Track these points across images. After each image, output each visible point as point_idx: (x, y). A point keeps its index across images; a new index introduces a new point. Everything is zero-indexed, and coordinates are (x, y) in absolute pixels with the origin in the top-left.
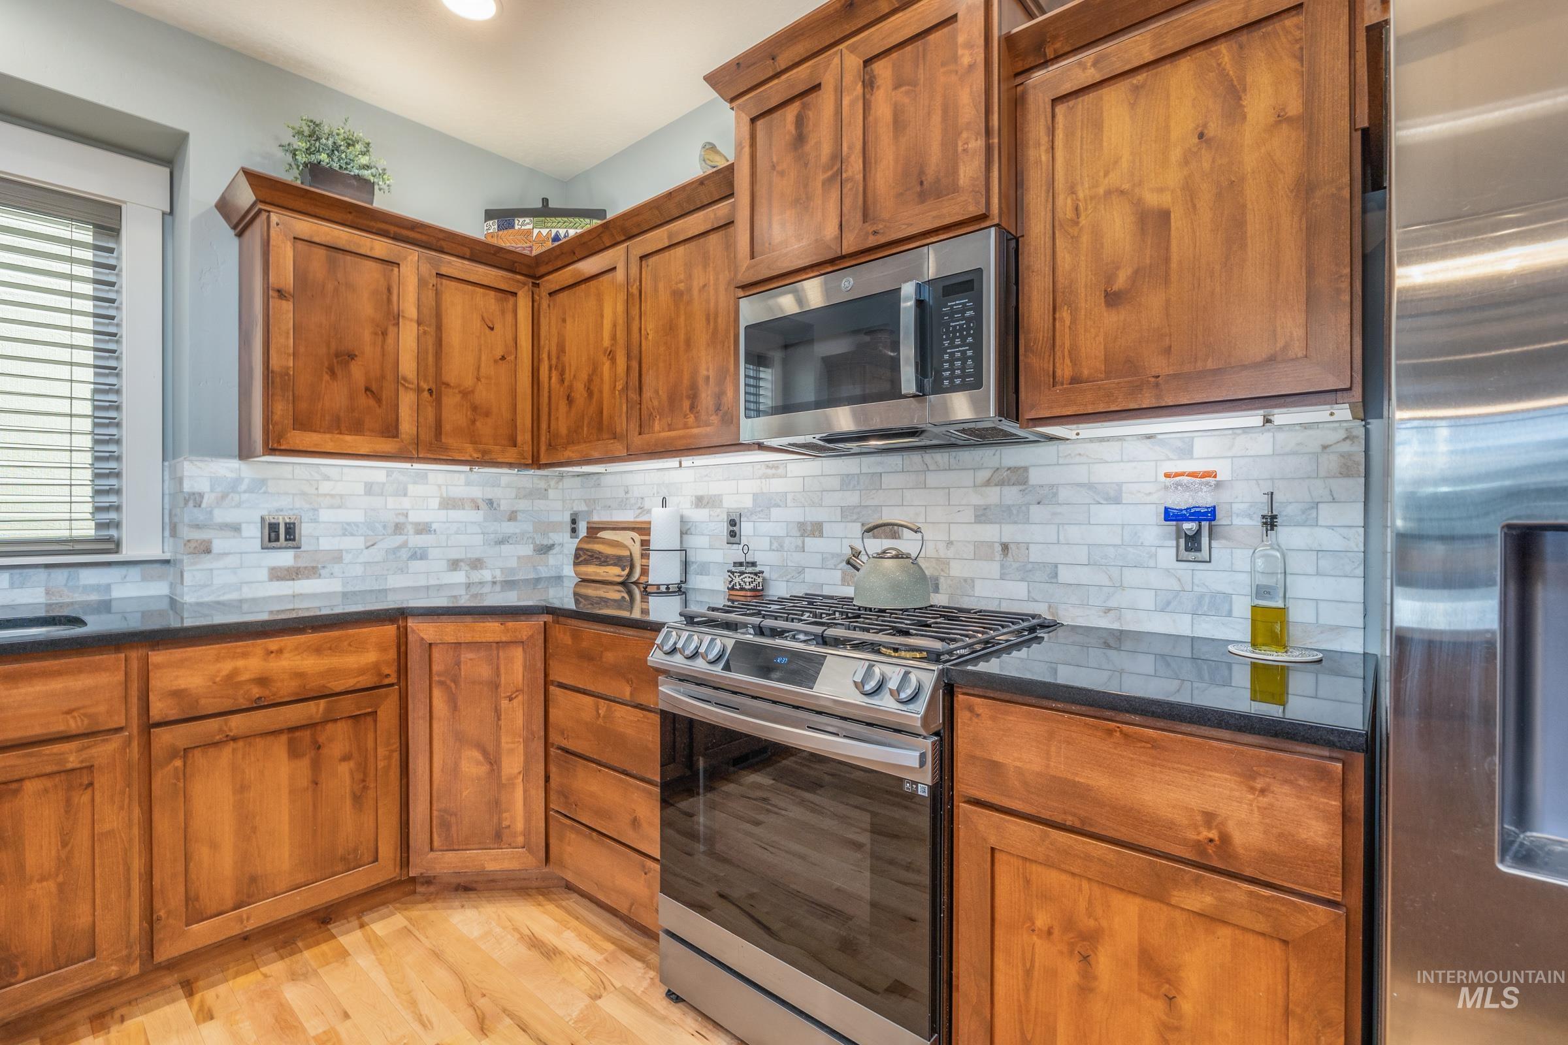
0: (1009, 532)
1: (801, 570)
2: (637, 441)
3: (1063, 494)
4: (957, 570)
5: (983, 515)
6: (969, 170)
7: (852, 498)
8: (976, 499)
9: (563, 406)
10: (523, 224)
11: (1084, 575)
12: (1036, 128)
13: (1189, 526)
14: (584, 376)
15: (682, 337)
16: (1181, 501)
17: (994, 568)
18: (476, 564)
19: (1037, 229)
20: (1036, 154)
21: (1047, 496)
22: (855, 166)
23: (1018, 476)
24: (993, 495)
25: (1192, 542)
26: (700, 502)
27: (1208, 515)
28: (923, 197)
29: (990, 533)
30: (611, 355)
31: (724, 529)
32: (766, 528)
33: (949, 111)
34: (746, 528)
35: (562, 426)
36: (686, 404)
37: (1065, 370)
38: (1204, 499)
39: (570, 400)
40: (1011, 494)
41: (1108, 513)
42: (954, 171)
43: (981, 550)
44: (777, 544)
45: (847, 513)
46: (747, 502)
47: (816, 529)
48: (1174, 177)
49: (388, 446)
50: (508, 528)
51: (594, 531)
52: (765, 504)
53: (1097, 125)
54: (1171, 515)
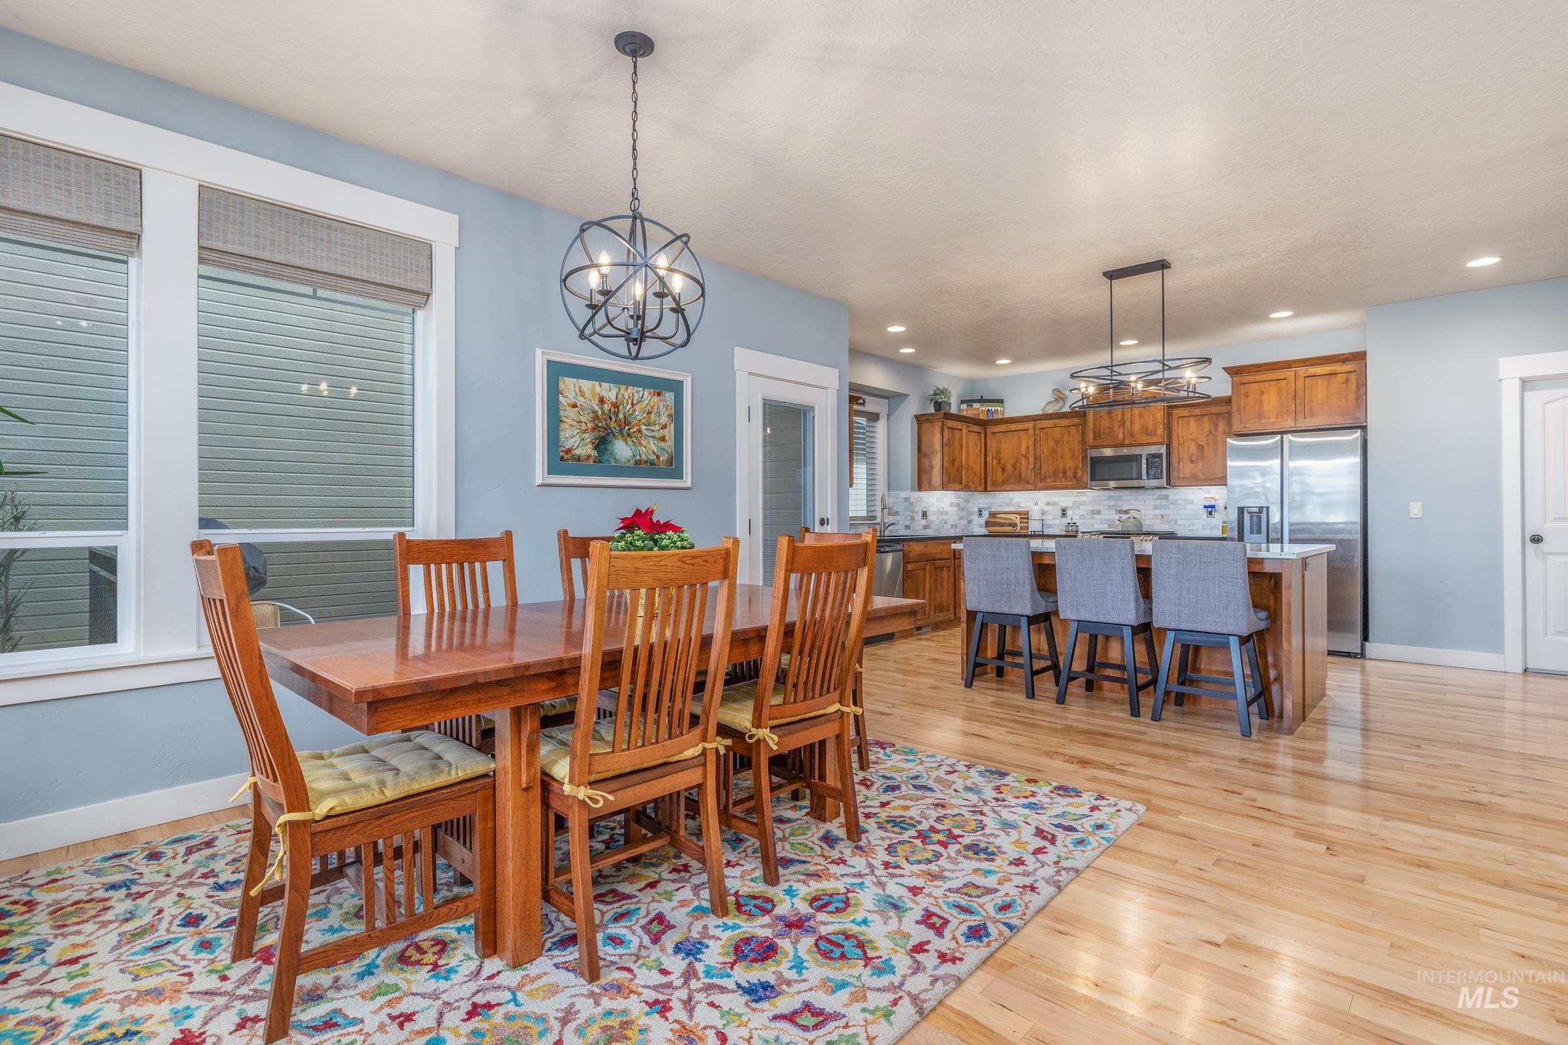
0: (1163, 512)
1: (1092, 525)
2: (1040, 485)
3: (1179, 502)
4: (1147, 522)
5: (1155, 507)
6: (1160, 431)
7: (1112, 503)
8: (1153, 503)
9: (1000, 472)
10: (976, 406)
11: (1184, 522)
12: (1175, 422)
13: (1210, 509)
14: (1011, 462)
15: (1059, 454)
16: (1208, 504)
17: (1159, 521)
18: (956, 526)
19: (1175, 444)
20: (1175, 428)
21: (1174, 502)
22: (1128, 424)
23: (1166, 497)
24: (1158, 502)
25: (1210, 513)
26: (1048, 504)
27: (1213, 507)
28: (1147, 435)
29: (1157, 512)
30: (1026, 457)
31: (1060, 513)
32: (1077, 512)
33: (1154, 417)
34: (1069, 512)
35: (1000, 479)
36: (1061, 475)
37: (1181, 476)
38: (1212, 503)
39: (1003, 469)
40: (1164, 502)
41: (1190, 506)
42: (1156, 431)
43: (1155, 517)
44: (1082, 517)
45: (1110, 507)
46: (1070, 504)
47: (1099, 512)
48: (1204, 439)
49: (960, 487)
50: (962, 514)
51: (993, 515)
52: (1077, 505)
53: (1188, 424)
54: (1205, 507)
